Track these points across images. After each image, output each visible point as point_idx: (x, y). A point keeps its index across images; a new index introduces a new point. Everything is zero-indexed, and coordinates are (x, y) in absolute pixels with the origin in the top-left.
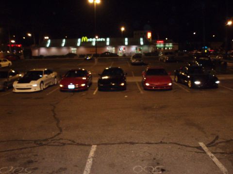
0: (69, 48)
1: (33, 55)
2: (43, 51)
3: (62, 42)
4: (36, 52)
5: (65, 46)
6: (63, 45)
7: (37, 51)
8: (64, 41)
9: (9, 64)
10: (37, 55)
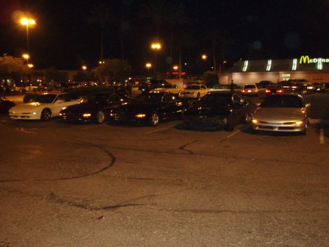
0: (279, 74)
1: (221, 83)
4: (225, 80)
5: (271, 70)
6: (269, 68)
8: (270, 62)
10: (226, 83)
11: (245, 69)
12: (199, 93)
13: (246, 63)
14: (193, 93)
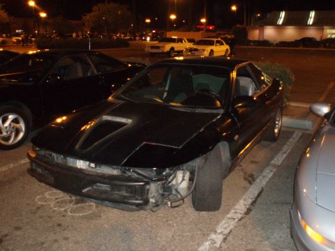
0: (323, 29)
1: (250, 38)
2: (269, 32)
3: (308, 17)
4: (255, 34)
5: (314, 24)
6: (311, 21)
7: (257, 32)
8: (312, 14)
9: (227, 50)
10: (256, 39)
11: (280, 22)
12: (212, 51)
13: (283, 14)
14: (204, 50)
